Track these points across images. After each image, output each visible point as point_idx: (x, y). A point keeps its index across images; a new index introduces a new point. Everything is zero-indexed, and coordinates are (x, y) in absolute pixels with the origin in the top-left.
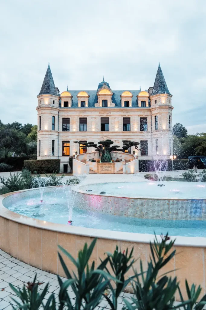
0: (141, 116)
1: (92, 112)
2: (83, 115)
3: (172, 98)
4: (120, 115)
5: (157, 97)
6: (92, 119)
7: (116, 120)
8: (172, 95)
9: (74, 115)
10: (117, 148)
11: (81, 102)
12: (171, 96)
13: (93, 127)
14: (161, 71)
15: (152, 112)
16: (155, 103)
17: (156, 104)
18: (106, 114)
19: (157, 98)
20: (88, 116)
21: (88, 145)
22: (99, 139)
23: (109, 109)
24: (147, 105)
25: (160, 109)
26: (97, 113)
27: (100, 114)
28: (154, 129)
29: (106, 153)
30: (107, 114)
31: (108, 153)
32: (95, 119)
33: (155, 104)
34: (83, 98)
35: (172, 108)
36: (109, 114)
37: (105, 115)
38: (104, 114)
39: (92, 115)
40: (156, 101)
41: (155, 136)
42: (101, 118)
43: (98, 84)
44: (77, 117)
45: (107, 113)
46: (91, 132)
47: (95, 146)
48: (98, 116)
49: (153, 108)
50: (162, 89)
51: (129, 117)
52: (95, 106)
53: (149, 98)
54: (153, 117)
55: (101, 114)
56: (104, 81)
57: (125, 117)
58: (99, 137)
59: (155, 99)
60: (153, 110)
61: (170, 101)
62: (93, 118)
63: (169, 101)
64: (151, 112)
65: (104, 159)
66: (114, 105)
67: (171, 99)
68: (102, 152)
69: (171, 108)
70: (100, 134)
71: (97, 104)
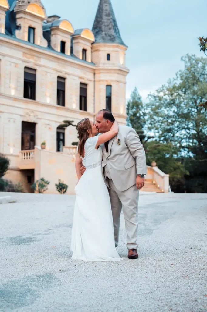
0: (81, 78)
4: (53, 69)
5: (111, 49)
6: (10, 65)
7: (48, 78)
13: (12, 85)
15: (96, 75)
16: (106, 58)
17: (110, 62)
19: (112, 51)
22: (21, 116)
24: (89, 60)
25: (118, 73)
26: (19, 54)
27: (25, 59)
30: (36, 60)
32: (16, 66)
33: (107, 62)
36: (38, 62)
37: (31, 63)
39: (12, 57)
40: (108, 56)
42: (25, 67)
45: (36, 58)
46: (9, 97)
48: (20, 62)
51: (64, 76)
52: (15, 38)
53: (92, 45)
57: (60, 75)
58: (21, 112)
59: (109, 53)
60: (103, 73)
62: (13, 65)
64: (94, 74)
70: (23, 105)
71: (20, 32)
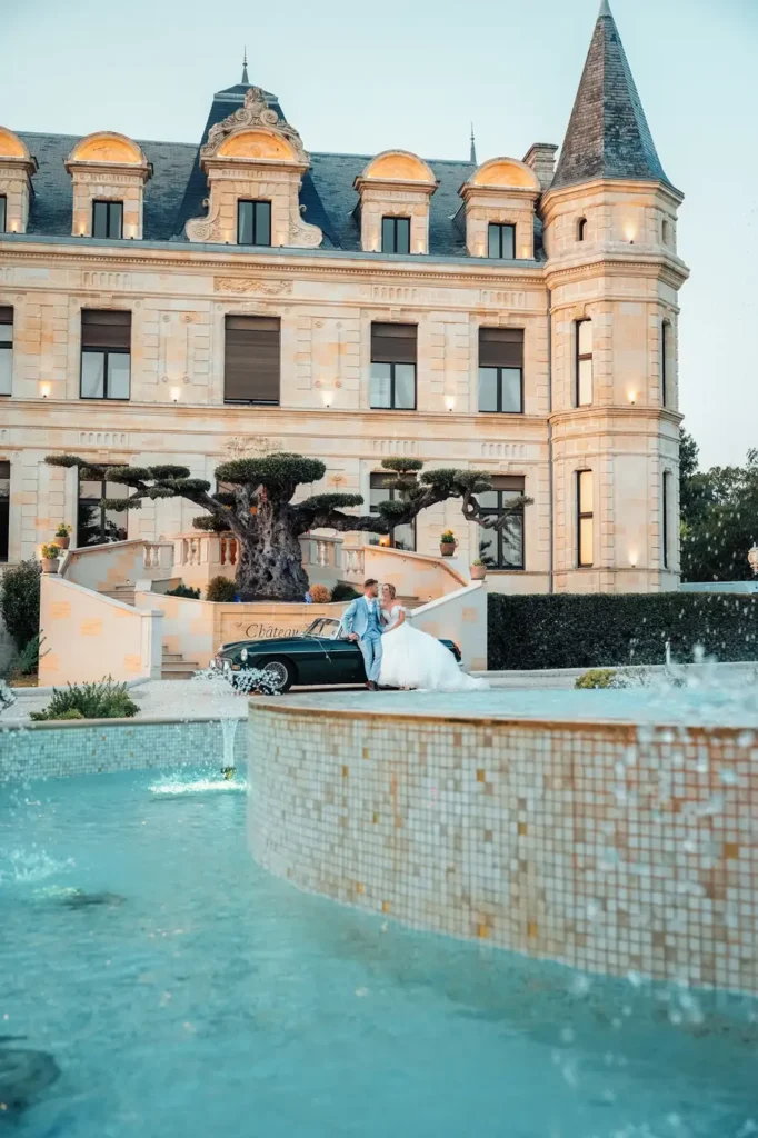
0: (483, 314)
1: (170, 272)
2: (108, 288)
3: (680, 212)
4: (347, 305)
5: (587, 201)
6: (166, 319)
7: (328, 334)
8: (681, 195)
9: (44, 291)
10: (346, 511)
11: (95, 202)
12: (676, 197)
13: (174, 374)
14: (615, 38)
15: (554, 294)
16: (574, 235)
17: (585, 243)
18: (260, 294)
19: (590, 207)
20: (139, 297)
21: (150, 484)
22: (208, 455)
23: (280, 260)
24: (525, 251)
26: (202, 284)
27: (224, 292)
28: (563, 402)
29: (268, 540)
30: (270, 291)
31: (282, 538)
32: (188, 320)
33: (575, 245)
34: (107, 178)
35: (684, 272)
36: (283, 295)
37: (251, 301)
38: (248, 294)
39: (169, 296)
40: (581, 223)
41: (573, 448)
42: (228, 317)
43: (212, 100)
44: (63, 299)
45: (270, 285)
46: (157, 408)
47: (195, 492)
48: (206, 305)
49: (564, 266)
50: (624, 150)
51: (410, 318)
52: (187, 239)
53: (538, 202)
54: (564, 328)
55: (230, 293)
56: (245, 78)
57: (382, 316)
60: (562, 284)
61: (669, 227)
63: (666, 230)
64: (549, 292)
65: (254, 582)
66: (313, 235)
67: (675, 219)
68: (243, 535)
69: (673, 274)
70: (218, 425)
71: (204, 223)
